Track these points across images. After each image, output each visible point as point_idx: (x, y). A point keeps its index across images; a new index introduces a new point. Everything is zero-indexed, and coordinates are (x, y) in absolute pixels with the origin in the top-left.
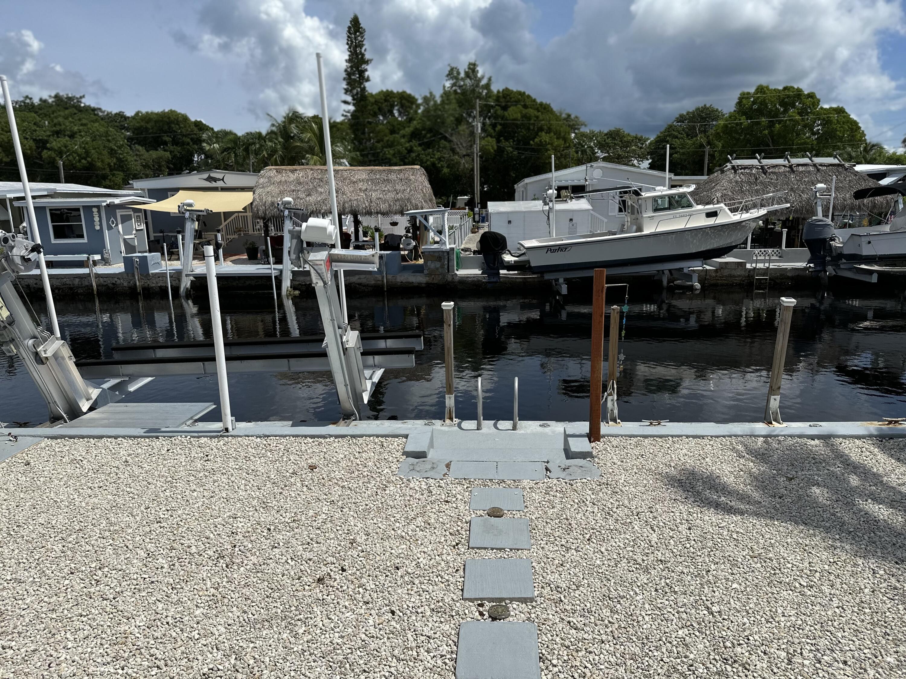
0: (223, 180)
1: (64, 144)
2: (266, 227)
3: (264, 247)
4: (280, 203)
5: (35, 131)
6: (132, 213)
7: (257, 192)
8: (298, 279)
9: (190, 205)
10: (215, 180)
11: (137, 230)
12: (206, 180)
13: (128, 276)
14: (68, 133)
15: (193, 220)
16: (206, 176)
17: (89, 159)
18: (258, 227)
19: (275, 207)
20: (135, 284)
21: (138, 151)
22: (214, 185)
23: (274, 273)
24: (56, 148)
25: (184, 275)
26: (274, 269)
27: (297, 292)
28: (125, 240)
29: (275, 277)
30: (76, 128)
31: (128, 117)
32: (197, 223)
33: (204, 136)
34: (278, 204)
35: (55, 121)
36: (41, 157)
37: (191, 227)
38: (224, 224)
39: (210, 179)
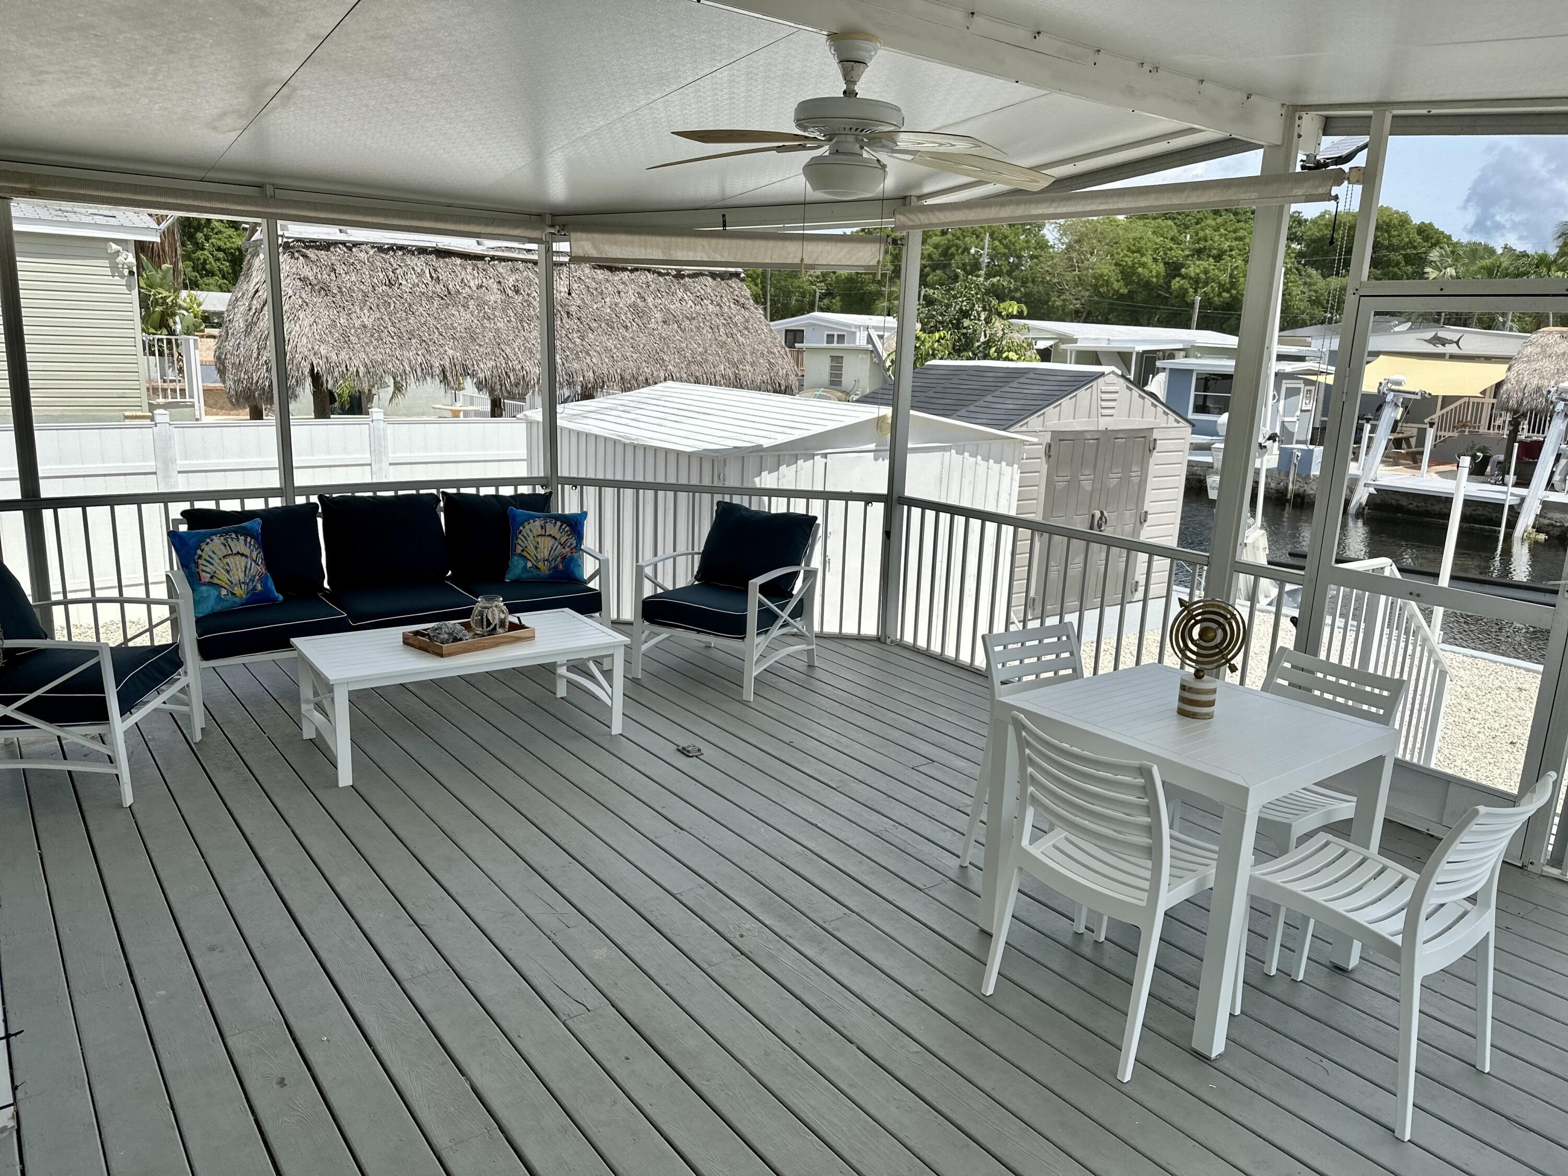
0: (1457, 343)
1: (1205, 268)
2: (1515, 424)
3: (1502, 457)
4: (1553, 390)
5: (1171, 249)
6: (1302, 386)
7: (1515, 368)
8: (1550, 515)
9: (1399, 383)
10: (1444, 342)
11: (1302, 411)
12: (1429, 341)
13: (1279, 474)
14: (1215, 252)
15: (1396, 405)
16: (1429, 335)
17: (1234, 292)
18: (1499, 422)
19: (1542, 395)
20: (1287, 488)
21: (1309, 276)
22: (1440, 349)
23: (1510, 501)
24: (1193, 275)
25: (1361, 483)
26: (1512, 494)
27: (1542, 537)
28: (1283, 422)
29: (1511, 507)
30: (1226, 245)
31: (1306, 221)
32: (1401, 410)
33: (1434, 255)
34: (1549, 392)
35: (1201, 234)
36: (1170, 287)
37: (1391, 414)
38: (1439, 413)
39: (1436, 340)
